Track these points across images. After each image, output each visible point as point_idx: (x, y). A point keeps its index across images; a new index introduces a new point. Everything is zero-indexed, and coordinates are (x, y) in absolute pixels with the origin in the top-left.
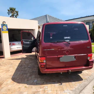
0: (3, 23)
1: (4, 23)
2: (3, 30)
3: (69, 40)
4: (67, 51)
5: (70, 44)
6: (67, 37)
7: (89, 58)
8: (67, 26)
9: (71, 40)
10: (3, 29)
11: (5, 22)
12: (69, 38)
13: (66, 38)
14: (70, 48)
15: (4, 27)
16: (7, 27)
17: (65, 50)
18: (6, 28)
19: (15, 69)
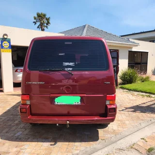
0: (3, 36)
1: (5, 37)
2: (2, 47)
3: (71, 69)
4: (68, 88)
5: (72, 74)
6: (69, 62)
7: (108, 103)
8: (71, 43)
9: (75, 68)
10: (3, 45)
11: (6, 35)
12: (71, 64)
13: (67, 64)
14: (73, 82)
15: (4, 42)
16: (9, 42)
17: (63, 86)
18: (8, 44)
19: (4, 111)
